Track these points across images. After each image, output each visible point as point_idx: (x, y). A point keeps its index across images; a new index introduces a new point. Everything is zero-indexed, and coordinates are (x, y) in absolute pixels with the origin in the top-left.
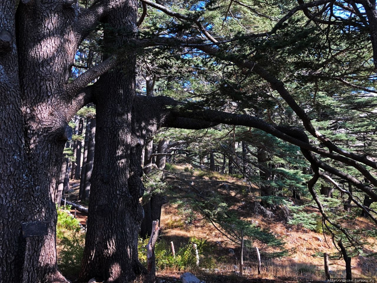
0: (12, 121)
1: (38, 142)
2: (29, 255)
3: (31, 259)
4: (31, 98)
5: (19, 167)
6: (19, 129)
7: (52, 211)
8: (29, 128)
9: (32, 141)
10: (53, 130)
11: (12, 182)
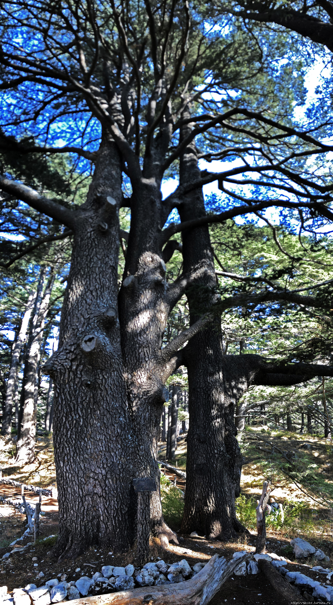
0: (117, 387)
1: (140, 405)
2: (142, 509)
3: (143, 512)
4: (132, 365)
5: (124, 428)
6: (123, 394)
7: (156, 468)
8: (131, 392)
9: (134, 404)
10: (152, 393)
11: (120, 442)
